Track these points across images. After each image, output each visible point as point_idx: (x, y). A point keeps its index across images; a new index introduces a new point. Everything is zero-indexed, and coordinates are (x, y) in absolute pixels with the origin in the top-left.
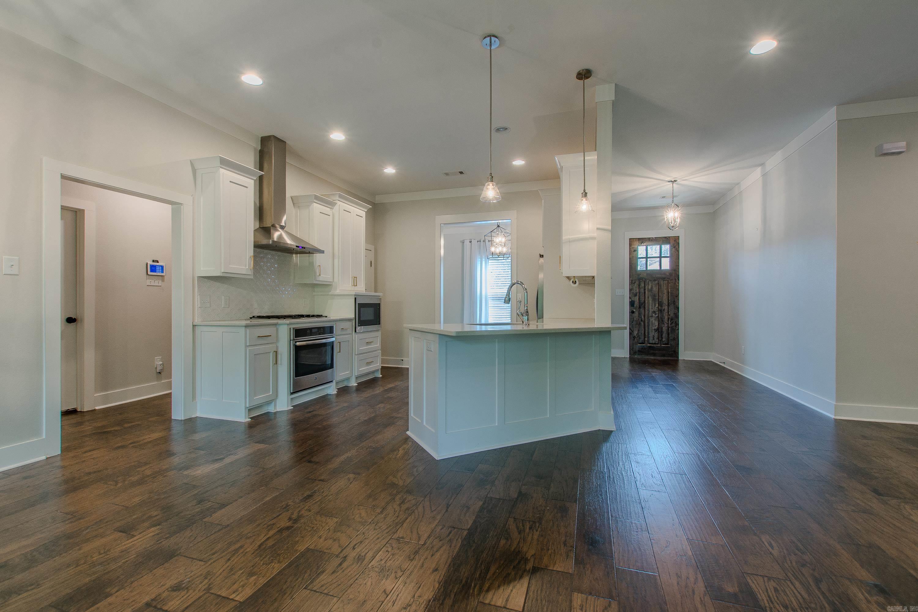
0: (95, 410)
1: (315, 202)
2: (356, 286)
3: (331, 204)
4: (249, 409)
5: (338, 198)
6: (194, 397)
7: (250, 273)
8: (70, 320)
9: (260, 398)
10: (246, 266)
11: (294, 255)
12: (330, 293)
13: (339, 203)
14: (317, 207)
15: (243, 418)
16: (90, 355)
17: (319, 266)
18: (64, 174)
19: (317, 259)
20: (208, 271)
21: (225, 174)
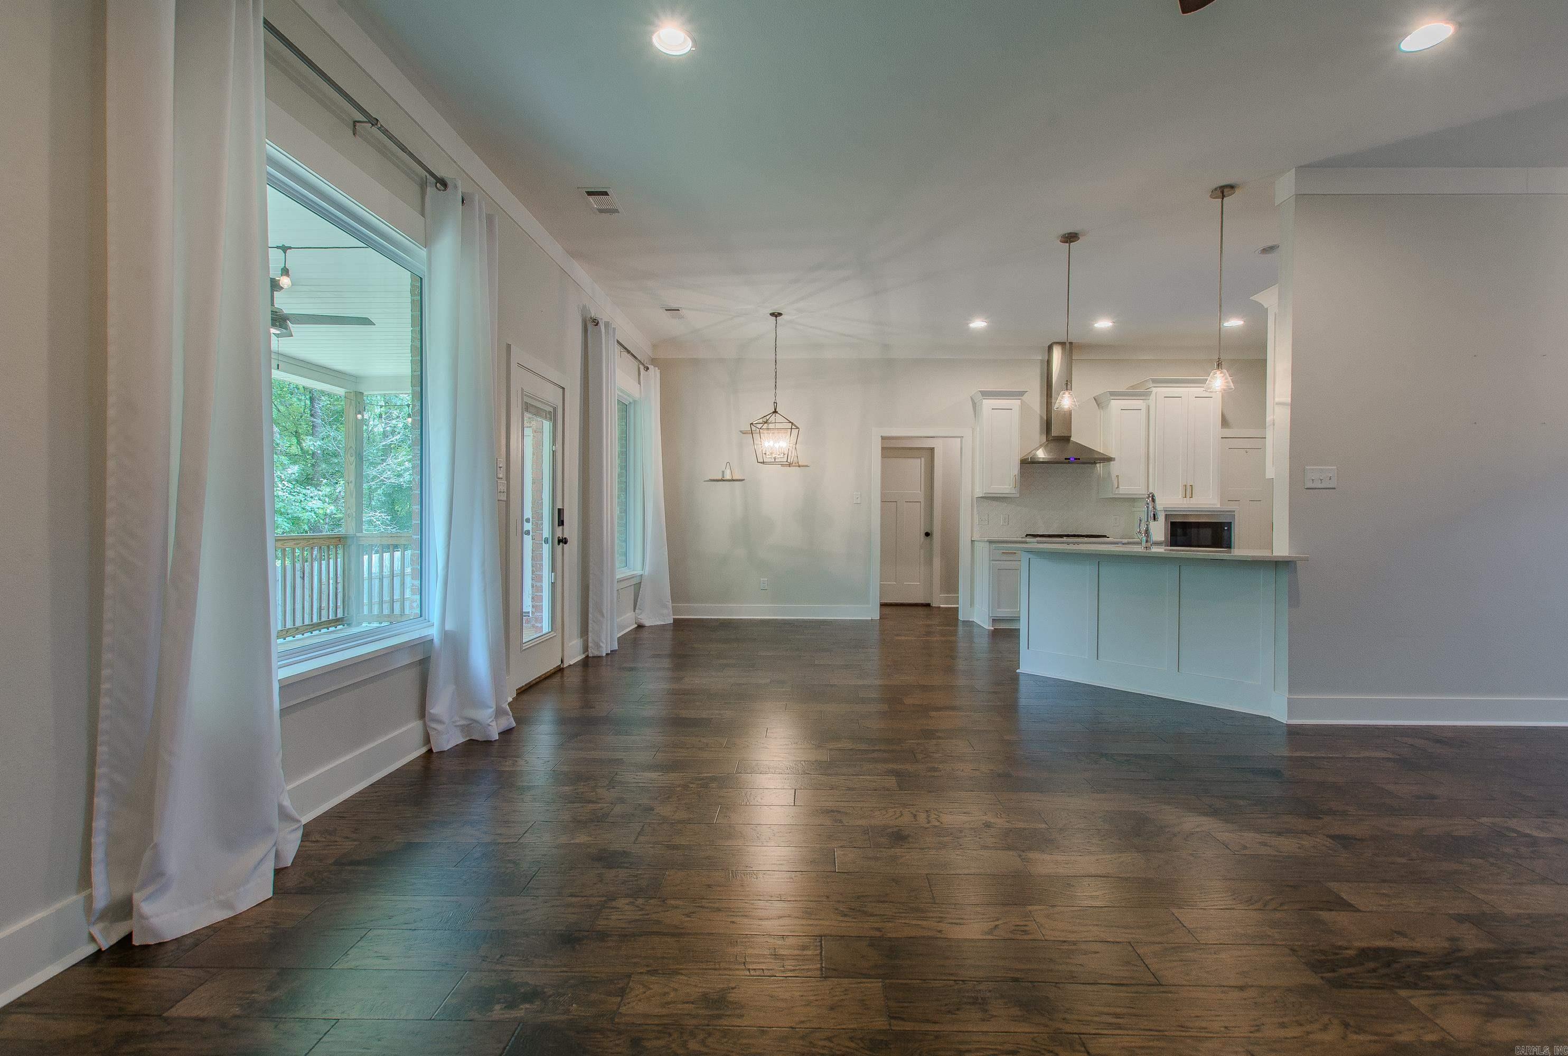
0: (943, 607)
1: (1112, 399)
2: (1192, 497)
3: (1145, 395)
4: (993, 619)
5: (1151, 384)
6: (972, 604)
7: (1013, 491)
8: (927, 534)
9: (1004, 612)
10: (1010, 486)
11: (1098, 465)
13: (1154, 390)
14: (1116, 404)
15: (988, 626)
16: (937, 562)
17: (1117, 476)
18: (883, 435)
19: (1115, 467)
20: (979, 493)
21: (988, 404)
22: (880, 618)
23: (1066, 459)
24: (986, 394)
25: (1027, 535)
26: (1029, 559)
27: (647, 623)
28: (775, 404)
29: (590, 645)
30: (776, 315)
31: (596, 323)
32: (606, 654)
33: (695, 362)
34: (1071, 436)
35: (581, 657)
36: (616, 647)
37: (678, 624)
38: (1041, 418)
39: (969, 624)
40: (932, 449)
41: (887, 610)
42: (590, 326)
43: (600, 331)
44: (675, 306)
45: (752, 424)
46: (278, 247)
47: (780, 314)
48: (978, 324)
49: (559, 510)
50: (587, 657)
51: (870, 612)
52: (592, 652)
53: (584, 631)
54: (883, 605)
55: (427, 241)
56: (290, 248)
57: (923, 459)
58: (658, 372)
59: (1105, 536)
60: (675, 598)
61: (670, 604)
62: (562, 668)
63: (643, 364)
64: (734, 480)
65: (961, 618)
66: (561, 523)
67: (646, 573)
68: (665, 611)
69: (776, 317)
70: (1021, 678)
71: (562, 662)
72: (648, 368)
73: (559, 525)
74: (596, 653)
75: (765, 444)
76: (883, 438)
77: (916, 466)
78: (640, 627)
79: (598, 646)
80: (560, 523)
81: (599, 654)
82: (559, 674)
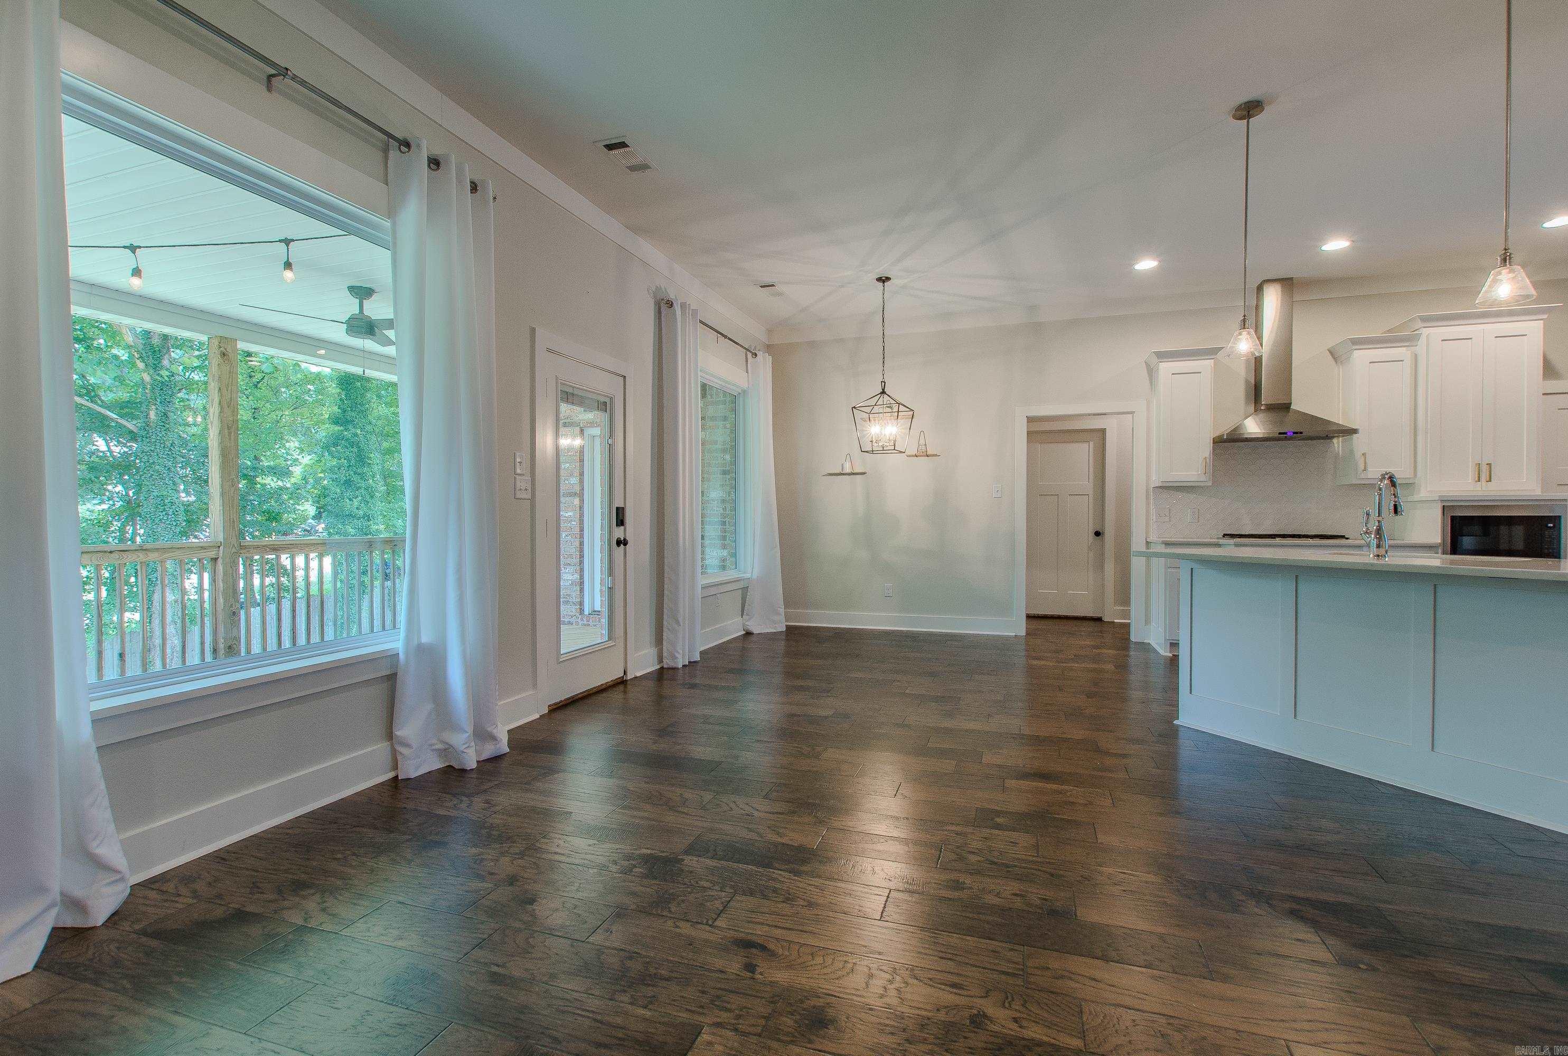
0: (1114, 622)
1: (1355, 349)
2: (1490, 481)
3: (1410, 340)
4: (1169, 643)
5: (1419, 324)
6: (1147, 621)
7: (1203, 478)
8: (1097, 534)
10: (1198, 471)
11: (1335, 441)
12: (1416, 498)
13: (1425, 332)
14: (1361, 356)
15: (1161, 650)
16: (1110, 568)
17: (1364, 454)
18: (1029, 415)
19: (1359, 443)
20: (1155, 481)
21: (1166, 368)
22: (1028, 634)
23: (1280, 433)
24: (1162, 356)
25: (1225, 535)
26: (1192, 569)
27: (756, 631)
28: (883, 383)
29: (665, 654)
30: (883, 280)
31: (670, 304)
32: (683, 666)
33: (812, 344)
34: (1290, 404)
35: (653, 667)
36: (697, 657)
37: (792, 632)
38: (1247, 382)
39: (1145, 647)
40: (1103, 431)
41: (1036, 624)
42: (664, 308)
43: (675, 314)
44: (770, 281)
45: (854, 407)
46: (280, 241)
47: (888, 279)
48: (1146, 264)
49: (618, 509)
50: (662, 668)
51: (1015, 627)
52: (667, 663)
53: (659, 640)
54: (1029, 617)
55: (391, 212)
56: (293, 240)
57: (1091, 444)
58: (769, 359)
59: (1343, 537)
60: (789, 602)
61: (782, 610)
62: (626, 680)
63: (750, 352)
64: (854, 474)
65: (1133, 638)
66: (621, 522)
67: (755, 577)
68: (776, 618)
69: (884, 282)
70: (1181, 734)
71: (625, 673)
72: (756, 355)
73: (617, 525)
74: (672, 664)
75: (872, 431)
76: (1030, 420)
77: (1082, 453)
78: (748, 634)
79: (674, 658)
80: (619, 522)
81: (674, 666)
82: (621, 687)
